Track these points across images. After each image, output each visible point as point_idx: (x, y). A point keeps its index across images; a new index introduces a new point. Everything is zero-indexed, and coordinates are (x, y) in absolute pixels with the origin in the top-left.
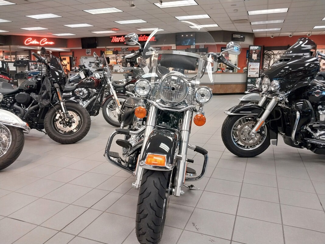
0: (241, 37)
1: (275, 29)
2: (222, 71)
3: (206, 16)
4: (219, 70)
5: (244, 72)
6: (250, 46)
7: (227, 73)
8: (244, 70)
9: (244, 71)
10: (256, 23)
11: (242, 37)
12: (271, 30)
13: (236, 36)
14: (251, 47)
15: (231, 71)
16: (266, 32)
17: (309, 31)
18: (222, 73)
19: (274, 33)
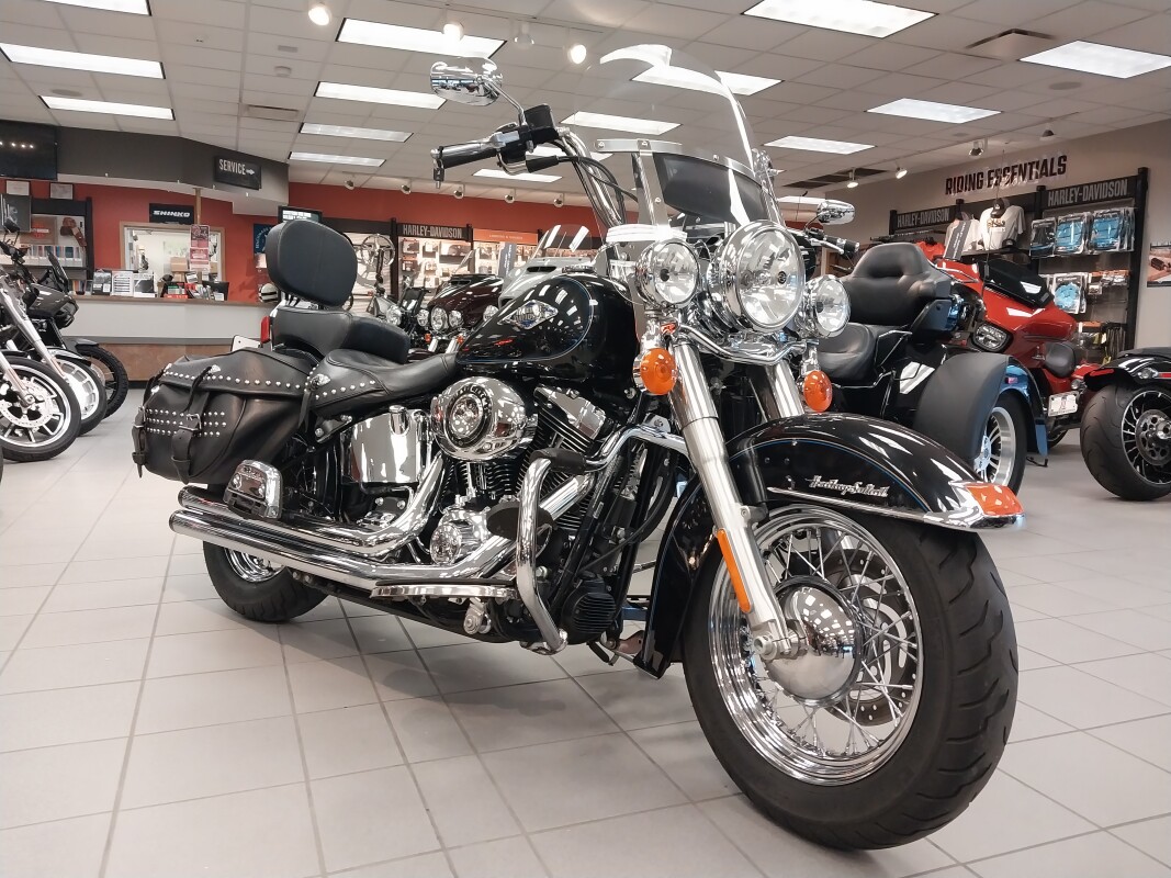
0: (248, 171)
1: (366, 161)
2: (188, 293)
3: (151, 69)
4: (177, 291)
5: (266, 301)
6: (281, 209)
7: (203, 301)
8: (264, 294)
9: (264, 298)
10: (319, 129)
11: (251, 172)
12: (350, 160)
13: (227, 166)
14: (285, 212)
15: (220, 297)
16: (332, 167)
17: (459, 182)
18: (187, 302)
19: (353, 174)
